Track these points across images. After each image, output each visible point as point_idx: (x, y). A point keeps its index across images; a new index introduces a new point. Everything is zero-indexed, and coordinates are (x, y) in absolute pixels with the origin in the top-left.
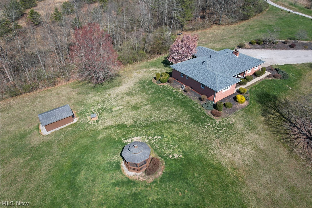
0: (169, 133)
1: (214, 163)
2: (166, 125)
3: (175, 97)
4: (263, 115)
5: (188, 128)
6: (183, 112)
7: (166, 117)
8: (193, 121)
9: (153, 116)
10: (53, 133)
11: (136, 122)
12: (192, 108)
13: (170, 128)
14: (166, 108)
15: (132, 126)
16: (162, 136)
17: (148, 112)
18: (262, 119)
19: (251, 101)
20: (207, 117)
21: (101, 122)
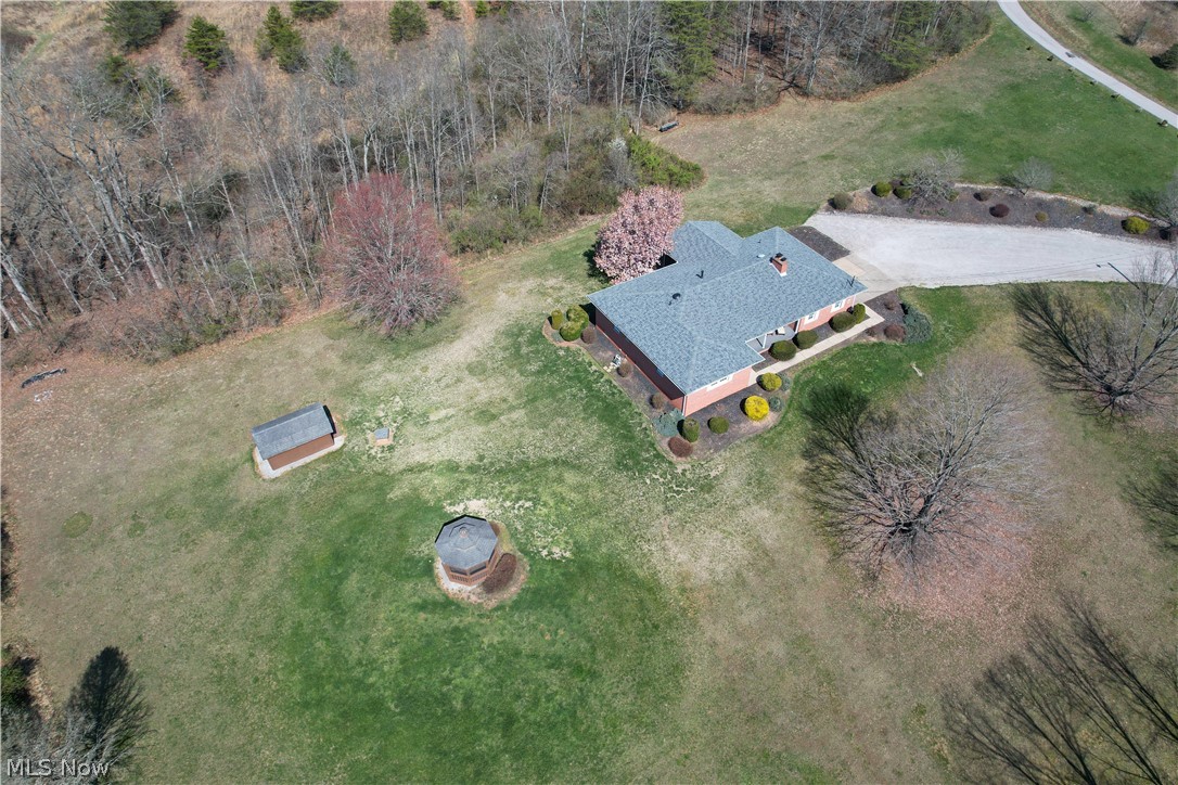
0: (554, 494)
1: (640, 573)
2: (552, 472)
3: (590, 389)
4: (807, 455)
5: (602, 481)
6: (602, 435)
7: (556, 448)
8: (620, 465)
9: (525, 441)
10: (287, 473)
11: (481, 458)
12: (626, 426)
13: (560, 480)
14: (562, 421)
15: (472, 469)
16: (536, 501)
17: (516, 432)
18: (800, 465)
19: (787, 412)
20: (658, 455)
21: (399, 451)
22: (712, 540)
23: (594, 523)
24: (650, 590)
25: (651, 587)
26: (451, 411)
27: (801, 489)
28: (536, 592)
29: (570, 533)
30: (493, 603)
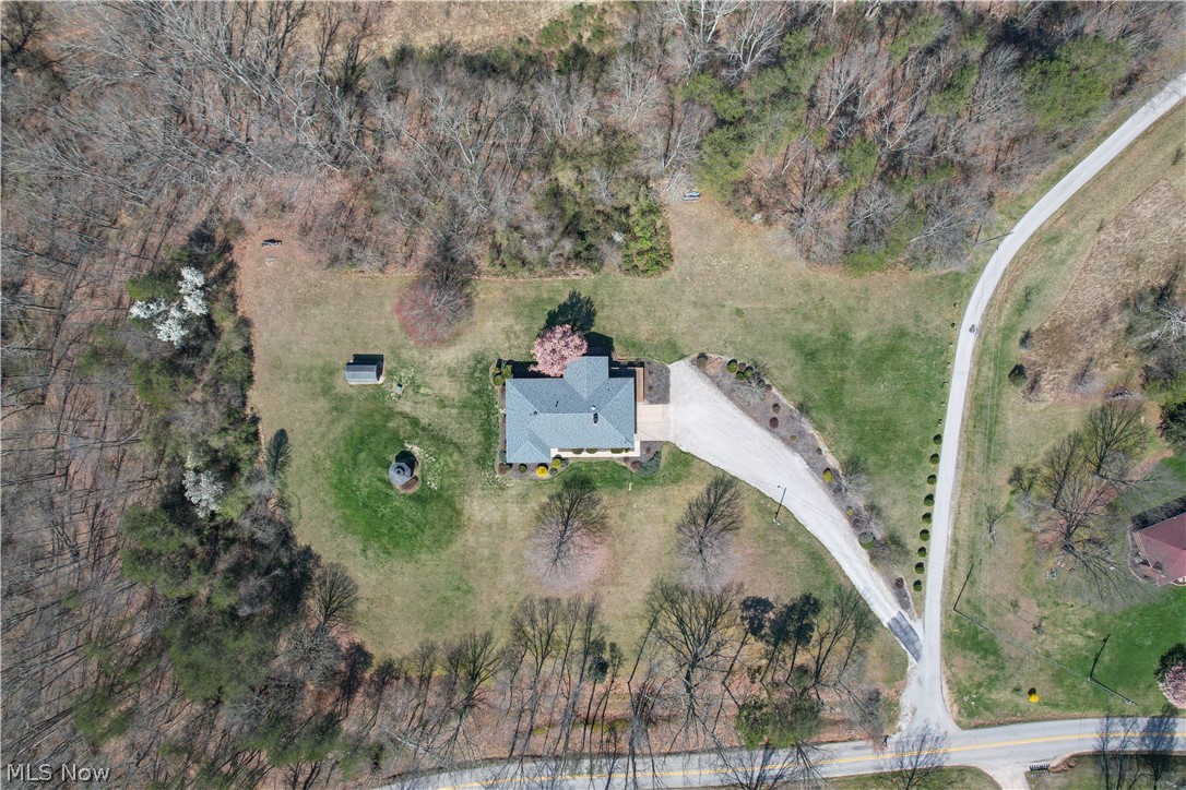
0: (445, 461)
1: (458, 507)
2: (451, 449)
3: (489, 417)
4: (551, 498)
5: (467, 464)
6: (479, 443)
7: (459, 438)
8: (477, 461)
9: (450, 426)
11: (430, 425)
12: (490, 445)
13: (451, 455)
14: (469, 426)
15: (424, 429)
16: (437, 460)
17: (449, 420)
18: (545, 500)
19: (556, 477)
20: (493, 466)
21: (402, 401)
22: (491, 508)
23: (453, 480)
24: (458, 513)
25: (459, 513)
26: (430, 392)
27: (537, 508)
28: (418, 496)
29: (441, 480)
30: (403, 492)
